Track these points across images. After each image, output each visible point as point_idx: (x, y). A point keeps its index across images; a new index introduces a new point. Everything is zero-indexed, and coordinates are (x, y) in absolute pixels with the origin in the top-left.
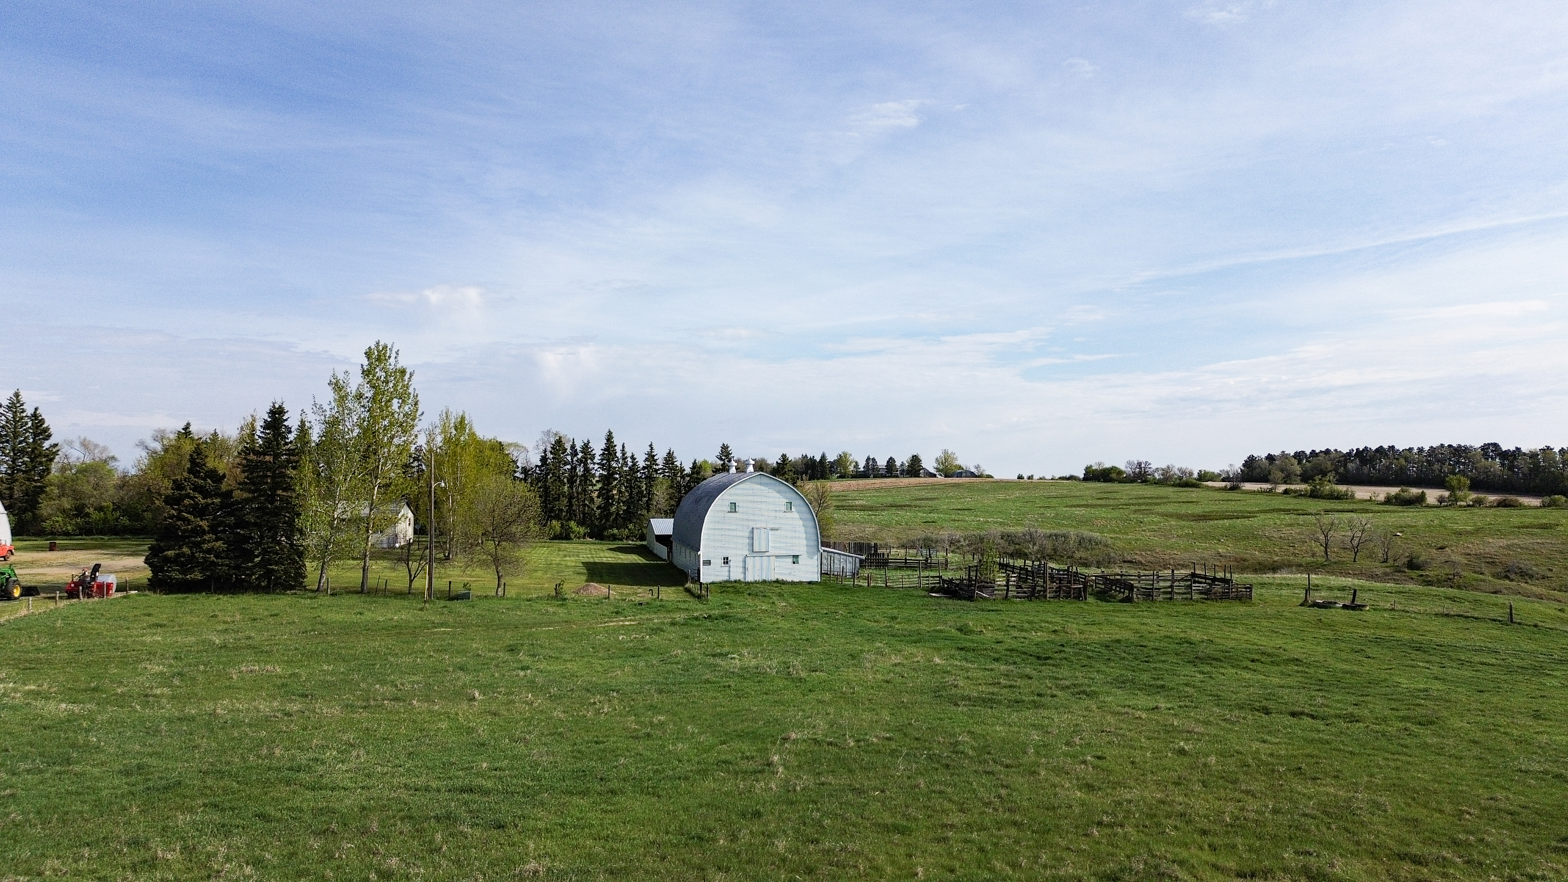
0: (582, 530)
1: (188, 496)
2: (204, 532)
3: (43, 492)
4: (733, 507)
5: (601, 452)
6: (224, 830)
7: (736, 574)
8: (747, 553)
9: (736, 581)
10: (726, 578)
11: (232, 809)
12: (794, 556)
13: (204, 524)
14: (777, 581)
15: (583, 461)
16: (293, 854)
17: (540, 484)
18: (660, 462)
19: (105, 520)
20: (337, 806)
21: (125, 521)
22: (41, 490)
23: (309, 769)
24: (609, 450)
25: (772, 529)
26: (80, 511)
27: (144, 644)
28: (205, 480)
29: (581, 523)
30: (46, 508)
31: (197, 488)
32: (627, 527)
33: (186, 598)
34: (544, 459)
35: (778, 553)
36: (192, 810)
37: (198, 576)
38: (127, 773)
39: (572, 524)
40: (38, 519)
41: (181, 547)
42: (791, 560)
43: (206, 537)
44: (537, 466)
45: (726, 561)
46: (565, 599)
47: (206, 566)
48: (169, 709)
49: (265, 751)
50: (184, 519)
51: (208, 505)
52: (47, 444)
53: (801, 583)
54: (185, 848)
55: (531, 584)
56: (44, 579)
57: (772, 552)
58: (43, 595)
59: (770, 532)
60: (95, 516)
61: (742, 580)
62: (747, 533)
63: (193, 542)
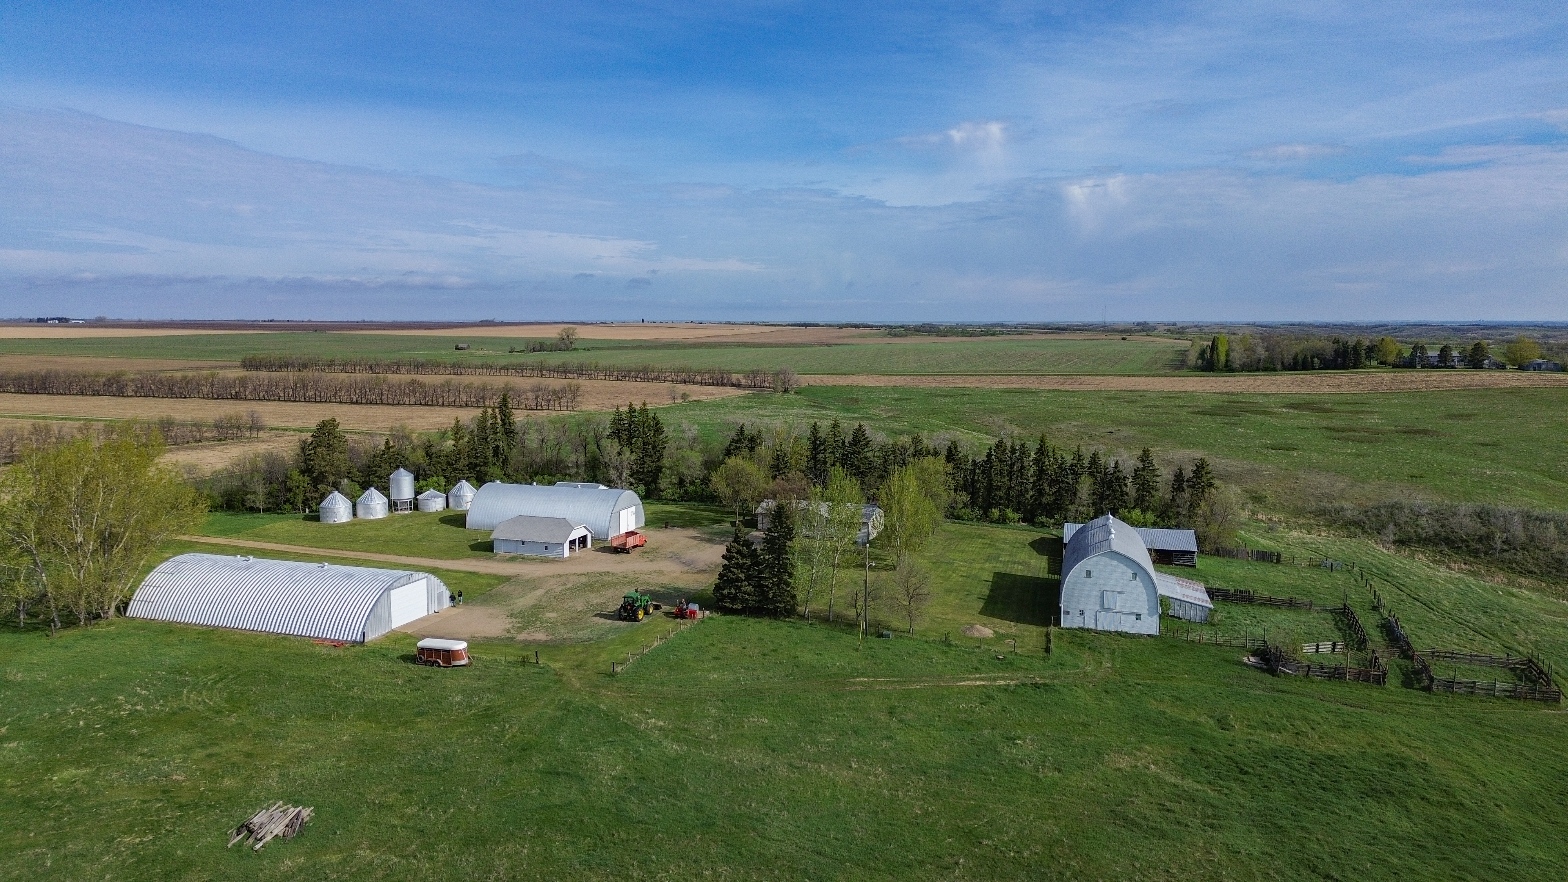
0: (1017, 516)
1: (734, 557)
2: (742, 581)
3: (661, 472)
5: (1036, 452)
7: (1089, 624)
8: (1098, 608)
9: (1088, 630)
10: (1081, 625)
12: (1137, 615)
13: (742, 576)
14: (1119, 634)
15: (1021, 459)
18: (1086, 460)
22: (659, 469)
24: (1042, 450)
25: (1119, 593)
26: (681, 482)
28: (743, 546)
29: (1016, 511)
30: (663, 483)
31: (739, 552)
32: (1054, 517)
33: (732, 622)
34: (989, 455)
35: (1123, 610)
37: (739, 606)
39: (1009, 511)
40: (658, 490)
41: (730, 589)
42: (1134, 618)
43: (743, 584)
44: (983, 461)
45: (1082, 613)
46: (950, 645)
47: (743, 601)
50: (732, 572)
51: (744, 564)
52: (661, 437)
53: (1142, 635)
57: (1118, 609)
59: (1118, 595)
60: (691, 488)
61: (1094, 628)
62: (1099, 594)
63: (737, 586)
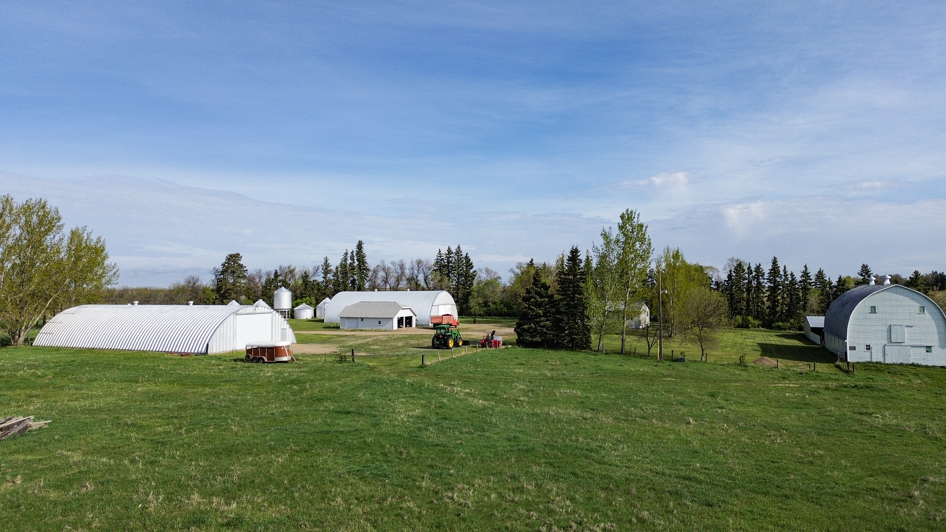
0: (757, 322)
1: (533, 297)
2: (541, 316)
3: (471, 295)
4: (873, 310)
5: (769, 271)
6: (556, 479)
7: (877, 357)
8: (885, 342)
9: (877, 363)
10: (869, 360)
11: (559, 467)
12: (927, 347)
13: (541, 312)
14: (913, 365)
15: (757, 277)
16: (590, 498)
17: (728, 292)
18: (813, 278)
19: (497, 309)
20: (613, 475)
21: (505, 310)
22: (469, 294)
23: (597, 452)
24: (775, 270)
25: (907, 326)
26: (486, 304)
27: (515, 373)
28: (540, 289)
29: (756, 318)
30: (472, 302)
31: (537, 293)
32: (789, 321)
33: (534, 350)
34: (730, 276)
35: (913, 344)
36: (539, 464)
37: (538, 339)
38: (509, 440)
39: (750, 318)
40: (469, 308)
41: (530, 324)
42: (924, 350)
43: (542, 319)
44: (725, 281)
45: (868, 348)
46: (747, 366)
47: (542, 334)
48: (527, 409)
49: (574, 438)
50: (531, 309)
51: (542, 302)
52: (471, 271)
53: (934, 367)
54: (537, 484)
55: (724, 355)
56: (472, 337)
57: (907, 342)
58: (471, 345)
59: (906, 329)
60: (492, 306)
61: (882, 361)
62: (885, 328)
63: (536, 322)
